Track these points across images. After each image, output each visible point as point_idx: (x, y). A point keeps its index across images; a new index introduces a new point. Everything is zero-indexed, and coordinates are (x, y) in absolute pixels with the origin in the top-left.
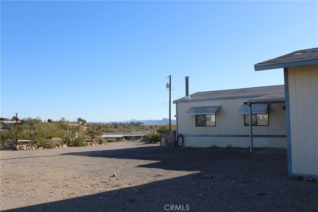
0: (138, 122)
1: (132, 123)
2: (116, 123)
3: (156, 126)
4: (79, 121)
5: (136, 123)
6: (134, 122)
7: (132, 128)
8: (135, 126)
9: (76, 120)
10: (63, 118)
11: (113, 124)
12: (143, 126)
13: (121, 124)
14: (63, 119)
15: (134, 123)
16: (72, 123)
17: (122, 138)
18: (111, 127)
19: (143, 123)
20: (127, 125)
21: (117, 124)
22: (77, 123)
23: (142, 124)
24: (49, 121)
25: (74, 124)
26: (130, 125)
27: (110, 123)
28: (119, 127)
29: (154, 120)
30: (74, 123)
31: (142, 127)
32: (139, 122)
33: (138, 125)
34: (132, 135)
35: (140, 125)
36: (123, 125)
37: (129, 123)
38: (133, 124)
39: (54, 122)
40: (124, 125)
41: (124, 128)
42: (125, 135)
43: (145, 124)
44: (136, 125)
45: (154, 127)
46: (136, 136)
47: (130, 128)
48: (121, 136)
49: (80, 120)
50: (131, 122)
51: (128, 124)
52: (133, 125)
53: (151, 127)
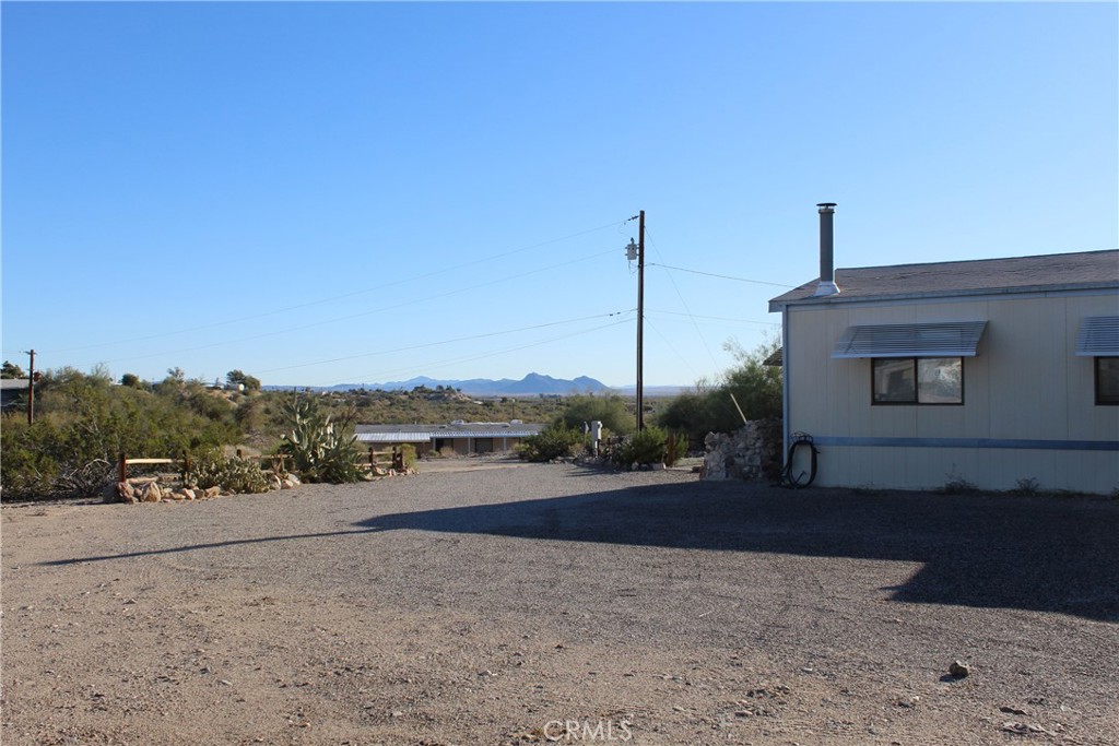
0: (440, 387)
1: (420, 390)
2: (362, 389)
3: (504, 400)
4: (233, 380)
5: (434, 389)
6: (427, 387)
7: (424, 408)
8: (431, 399)
9: (224, 381)
10: (178, 371)
11: (354, 392)
12: (457, 401)
13: (381, 394)
14: (176, 373)
15: (425, 391)
16: (208, 388)
18: (348, 403)
19: (459, 390)
20: (403, 397)
21: (365, 393)
22: (227, 388)
23: (453, 392)
24: (128, 380)
25: (217, 392)
26: (413, 399)
27: (341, 390)
28: (374, 404)
29: (496, 379)
30: (216, 388)
31: (457, 405)
32: (445, 388)
33: (440, 397)
35: (449, 396)
36: (390, 398)
37: (410, 390)
38: (421, 393)
39: (145, 386)
40: (393, 395)
41: (393, 409)
42: (439, 435)
43: (465, 394)
44: (432, 395)
45: (497, 404)
46: (476, 440)
47: (414, 405)
49: (236, 377)
50: (416, 388)
51: (406, 393)
52: (425, 397)
53: (488, 404)
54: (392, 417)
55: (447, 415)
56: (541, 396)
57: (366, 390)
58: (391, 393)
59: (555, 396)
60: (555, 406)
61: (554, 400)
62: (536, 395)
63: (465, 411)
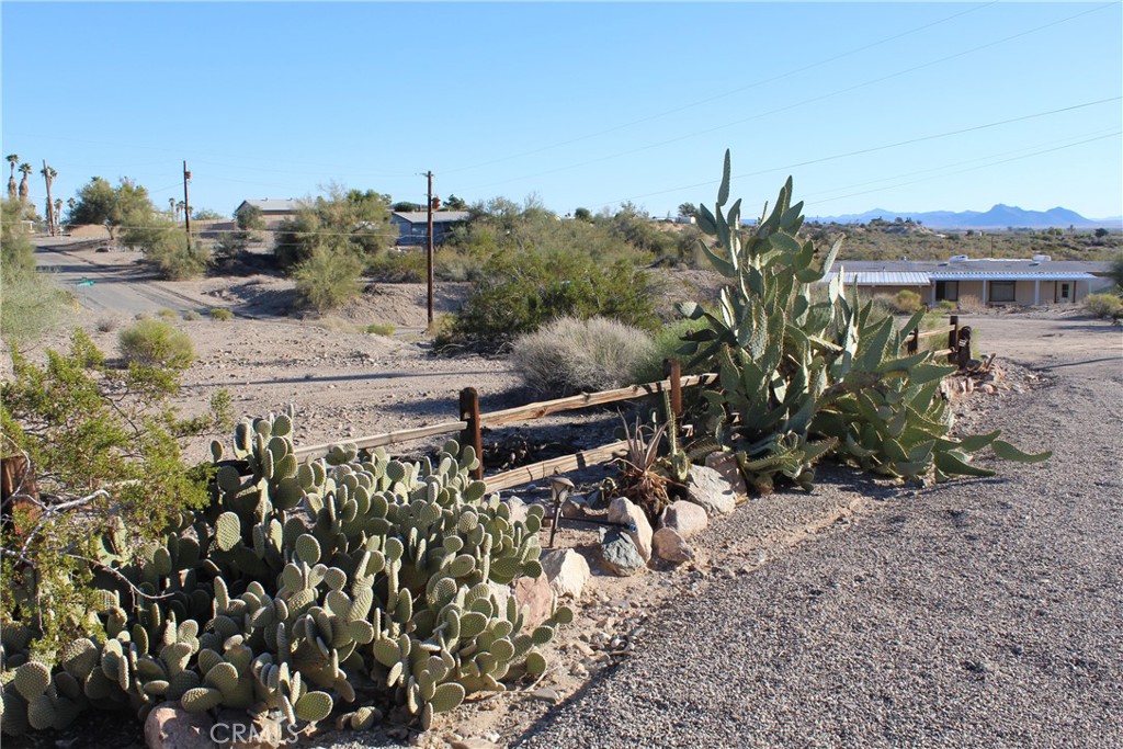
0: (899, 220)
1: (878, 222)
2: (816, 222)
3: (970, 233)
4: (684, 213)
5: (893, 221)
6: (884, 219)
7: (884, 242)
8: (890, 232)
9: (675, 214)
10: (630, 205)
11: (807, 225)
12: (917, 234)
13: (836, 227)
14: (628, 207)
15: (883, 224)
16: (660, 221)
17: (925, 287)
19: (919, 223)
20: (860, 230)
21: (820, 226)
22: (679, 221)
23: (913, 225)
24: (581, 214)
25: (668, 226)
26: (870, 231)
28: (829, 239)
29: (958, 210)
30: (667, 221)
31: (919, 239)
32: (904, 220)
33: (899, 230)
34: (975, 276)
35: (909, 228)
36: (846, 231)
37: (867, 223)
38: (879, 225)
39: (598, 221)
40: (849, 228)
41: (850, 243)
42: (940, 276)
43: (926, 228)
44: (890, 228)
45: (964, 239)
46: (992, 283)
47: (872, 238)
48: (923, 278)
49: (687, 210)
50: (874, 220)
51: (862, 226)
52: (883, 230)
53: (952, 237)
54: (850, 251)
55: (909, 248)
56: (1010, 229)
57: (821, 223)
58: (847, 226)
59: (1025, 229)
60: (1029, 240)
61: (1027, 233)
62: (1003, 228)
63: (928, 244)
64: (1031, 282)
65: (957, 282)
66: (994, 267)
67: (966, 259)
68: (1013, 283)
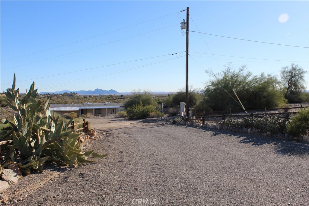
0: (71, 93)
1: (66, 93)
2: (48, 93)
3: (90, 96)
5: (70, 93)
6: (67, 93)
7: (67, 99)
8: (69, 96)
9: (6, 91)
11: (46, 94)
12: (76, 96)
13: (54, 95)
15: (67, 94)
17: (78, 111)
18: (44, 98)
19: (77, 94)
20: (61, 96)
21: (49, 95)
23: (75, 94)
26: (63, 96)
27: (42, 94)
28: (52, 98)
29: (87, 90)
31: (77, 98)
32: (73, 93)
33: (71, 96)
34: (91, 108)
36: (57, 96)
37: (63, 94)
40: (58, 95)
41: (58, 99)
42: (82, 108)
43: (79, 95)
44: (69, 95)
45: (88, 98)
46: (95, 109)
47: (64, 98)
48: (77, 109)
50: (64, 93)
51: (61, 94)
52: (67, 96)
53: (85, 97)
54: (58, 101)
55: (74, 100)
56: (100, 95)
57: (50, 94)
58: (57, 94)
59: (104, 95)
60: (105, 98)
61: (104, 96)
62: (98, 95)
63: (79, 99)
64: (105, 109)
65: (86, 109)
66: (96, 105)
67: (89, 103)
68: (101, 109)
